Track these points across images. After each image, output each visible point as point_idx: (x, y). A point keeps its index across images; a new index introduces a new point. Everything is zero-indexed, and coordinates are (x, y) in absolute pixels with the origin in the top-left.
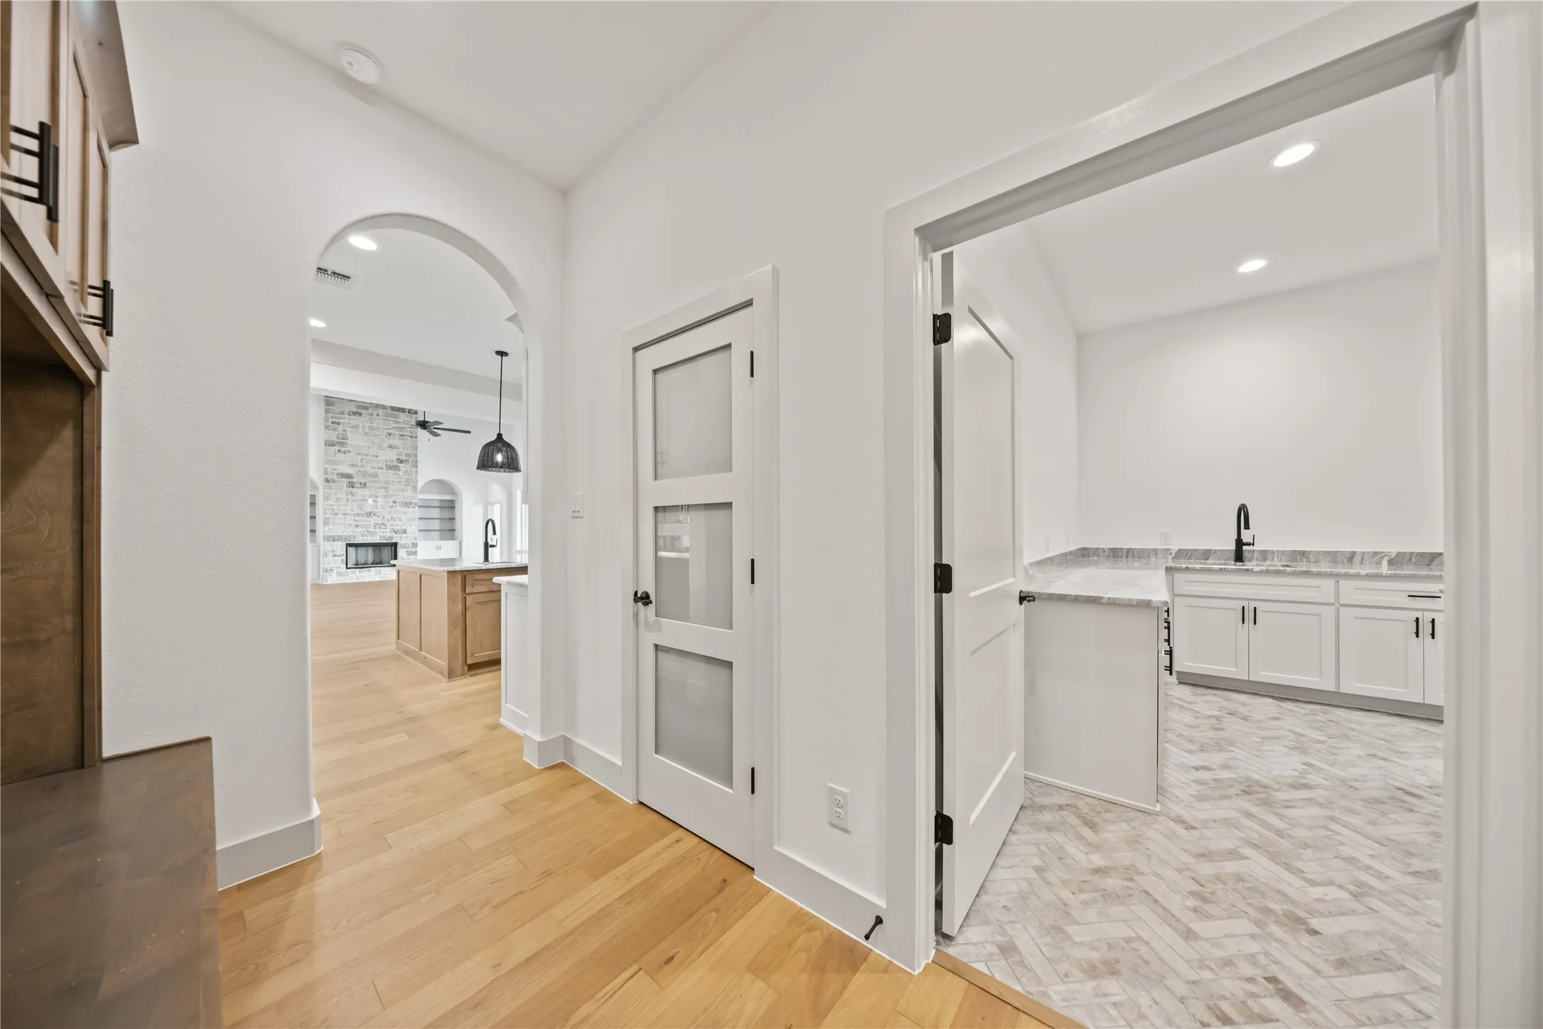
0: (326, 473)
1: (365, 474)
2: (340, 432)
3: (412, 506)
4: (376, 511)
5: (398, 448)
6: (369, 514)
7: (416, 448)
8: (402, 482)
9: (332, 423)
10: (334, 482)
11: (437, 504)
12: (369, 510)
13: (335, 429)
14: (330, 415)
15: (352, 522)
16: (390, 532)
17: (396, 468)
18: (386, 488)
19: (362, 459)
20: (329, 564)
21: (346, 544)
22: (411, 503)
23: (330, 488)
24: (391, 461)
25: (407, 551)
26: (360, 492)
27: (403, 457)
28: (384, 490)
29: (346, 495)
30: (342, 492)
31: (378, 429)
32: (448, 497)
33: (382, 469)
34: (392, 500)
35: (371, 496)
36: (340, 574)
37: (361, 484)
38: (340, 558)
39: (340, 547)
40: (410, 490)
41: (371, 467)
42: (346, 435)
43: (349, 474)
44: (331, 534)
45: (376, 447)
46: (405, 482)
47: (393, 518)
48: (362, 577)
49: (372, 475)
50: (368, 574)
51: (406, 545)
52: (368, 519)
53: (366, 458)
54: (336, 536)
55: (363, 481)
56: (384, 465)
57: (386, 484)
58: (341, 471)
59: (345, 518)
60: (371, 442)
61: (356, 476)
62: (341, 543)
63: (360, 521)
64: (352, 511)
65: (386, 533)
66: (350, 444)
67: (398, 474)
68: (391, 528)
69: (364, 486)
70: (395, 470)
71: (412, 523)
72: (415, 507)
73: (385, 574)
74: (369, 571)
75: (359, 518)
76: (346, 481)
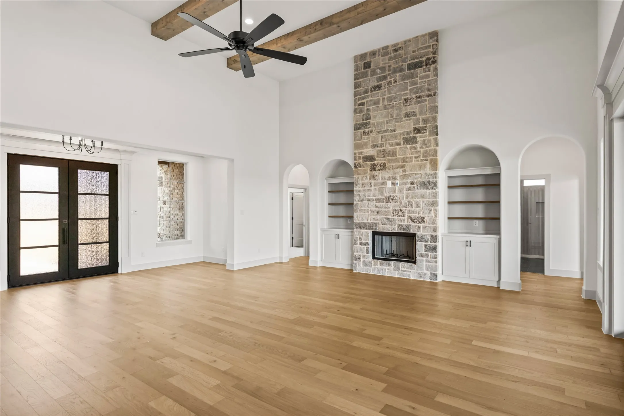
0: (355, 159)
1: (384, 154)
2: (365, 113)
3: (430, 187)
4: (394, 195)
5: (415, 116)
6: (388, 199)
7: (435, 109)
8: (419, 157)
9: (359, 104)
10: (360, 167)
11: (480, 181)
12: (388, 195)
13: (361, 111)
14: (358, 97)
15: (374, 209)
16: (408, 219)
17: (413, 140)
18: (403, 167)
19: (382, 137)
20: (357, 252)
21: (372, 232)
22: (429, 182)
23: (358, 174)
24: (408, 133)
25: (426, 246)
26: (381, 175)
27: (421, 125)
28: (401, 170)
29: (370, 179)
30: (366, 176)
31: (395, 98)
32: (488, 170)
33: (400, 145)
34: (409, 181)
35: (389, 178)
36: (365, 264)
37: (381, 165)
38: (368, 247)
39: (366, 235)
40: (428, 166)
41: (389, 143)
42: (369, 114)
43: (372, 156)
44: (358, 221)
45: (394, 120)
46: (423, 157)
47: (411, 203)
48: (382, 270)
49: (391, 153)
50: (388, 267)
51: (425, 238)
52: (387, 205)
53: (385, 135)
54: (362, 223)
55: (383, 162)
56: (402, 140)
57: (404, 162)
58: (366, 155)
59: (369, 203)
60: (390, 116)
61: (377, 157)
62: (366, 231)
63: (380, 208)
64: (374, 196)
65: (404, 221)
66: (372, 123)
67: (415, 148)
68: (409, 215)
69: (384, 167)
70: (412, 143)
71: (432, 208)
72: (434, 188)
73: (404, 271)
74: (389, 265)
75: (379, 204)
76: (369, 164)
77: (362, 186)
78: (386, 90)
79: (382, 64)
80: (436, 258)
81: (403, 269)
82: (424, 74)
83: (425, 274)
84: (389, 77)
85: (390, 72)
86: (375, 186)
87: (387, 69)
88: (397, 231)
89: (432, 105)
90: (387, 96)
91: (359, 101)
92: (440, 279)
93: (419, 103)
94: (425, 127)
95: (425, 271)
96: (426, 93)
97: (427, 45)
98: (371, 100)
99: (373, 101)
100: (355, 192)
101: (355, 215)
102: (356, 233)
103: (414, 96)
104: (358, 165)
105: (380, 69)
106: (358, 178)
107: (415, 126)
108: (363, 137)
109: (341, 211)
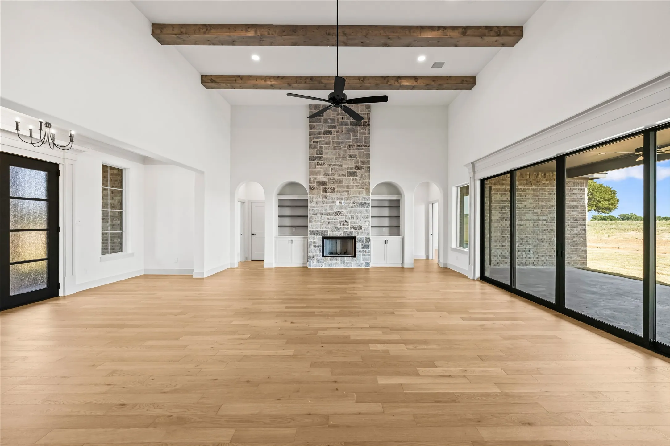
0: (310, 182)
1: (334, 181)
2: (319, 149)
3: (365, 206)
4: (341, 210)
5: (356, 158)
6: (336, 214)
7: (368, 155)
8: (358, 186)
9: (314, 142)
10: (315, 189)
11: (387, 204)
12: (337, 210)
13: (315, 147)
14: (312, 136)
15: (326, 220)
16: (351, 227)
17: (354, 174)
18: (348, 191)
19: (332, 169)
20: (312, 252)
21: (322, 237)
22: (365, 203)
23: (313, 194)
24: (351, 169)
25: (362, 245)
26: (331, 196)
27: (360, 165)
28: (346, 193)
29: (322, 199)
30: (320, 196)
32: (394, 198)
33: (345, 176)
34: (351, 201)
35: (338, 199)
36: (318, 261)
37: (331, 189)
38: (318, 248)
39: (318, 239)
40: (364, 192)
41: (338, 174)
42: (322, 151)
43: (324, 182)
44: (313, 229)
45: (341, 158)
46: (361, 186)
47: (353, 216)
48: (332, 264)
49: (339, 181)
50: (336, 262)
51: (362, 239)
52: (336, 217)
53: (334, 168)
54: (316, 231)
55: (333, 187)
56: (347, 173)
57: (348, 188)
58: (319, 180)
59: (321, 216)
60: (338, 155)
61: (328, 183)
62: (319, 236)
63: (331, 219)
64: (326, 211)
65: (348, 228)
66: (325, 158)
67: (356, 179)
68: (351, 224)
69: (333, 190)
70: (354, 176)
71: (367, 220)
72: (368, 207)
73: (347, 263)
74: (337, 260)
75: (330, 217)
76: (322, 188)
77: (316, 203)
78: (335, 135)
79: (332, 117)
80: (369, 252)
81: (347, 262)
82: (362, 131)
83: (362, 264)
84: (337, 127)
85: (339, 124)
86: (326, 204)
87: (336, 121)
88: (343, 236)
89: (367, 153)
90: (336, 140)
91: (313, 139)
92: (371, 265)
93: (359, 149)
94: (363, 166)
95: (362, 262)
96: (363, 144)
97: (364, 112)
98: (323, 141)
99: (325, 142)
100: (309, 208)
101: (310, 225)
102: (310, 238)
103: (355, 144)
104: (312, 187)
105: (331, 119)
106: (313, 197)
107: (356, 165)
108: (317, 167)
109: (287, 222)
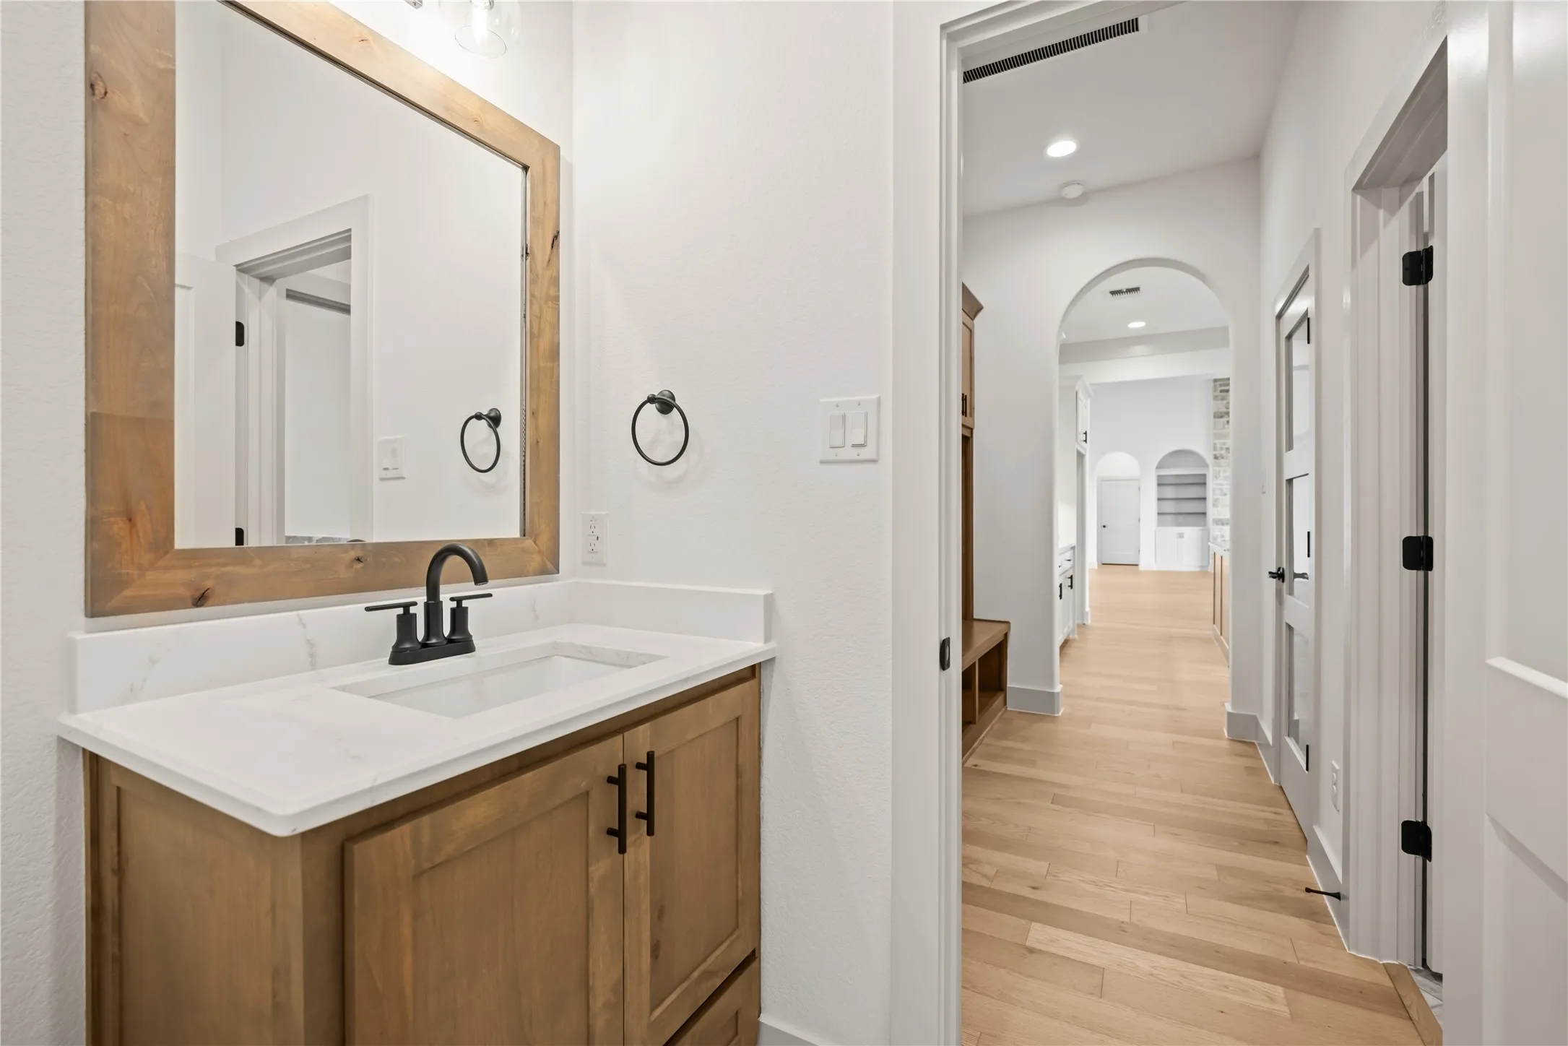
0: (1215, 449)
10: (1223, 458)
23: (1217, 466)
44: (1213, 518)
100: (1209, 486)
101: (1210, 511)
104: (1218, 456)
108: (1226, 426)
109: (1170, 507)
